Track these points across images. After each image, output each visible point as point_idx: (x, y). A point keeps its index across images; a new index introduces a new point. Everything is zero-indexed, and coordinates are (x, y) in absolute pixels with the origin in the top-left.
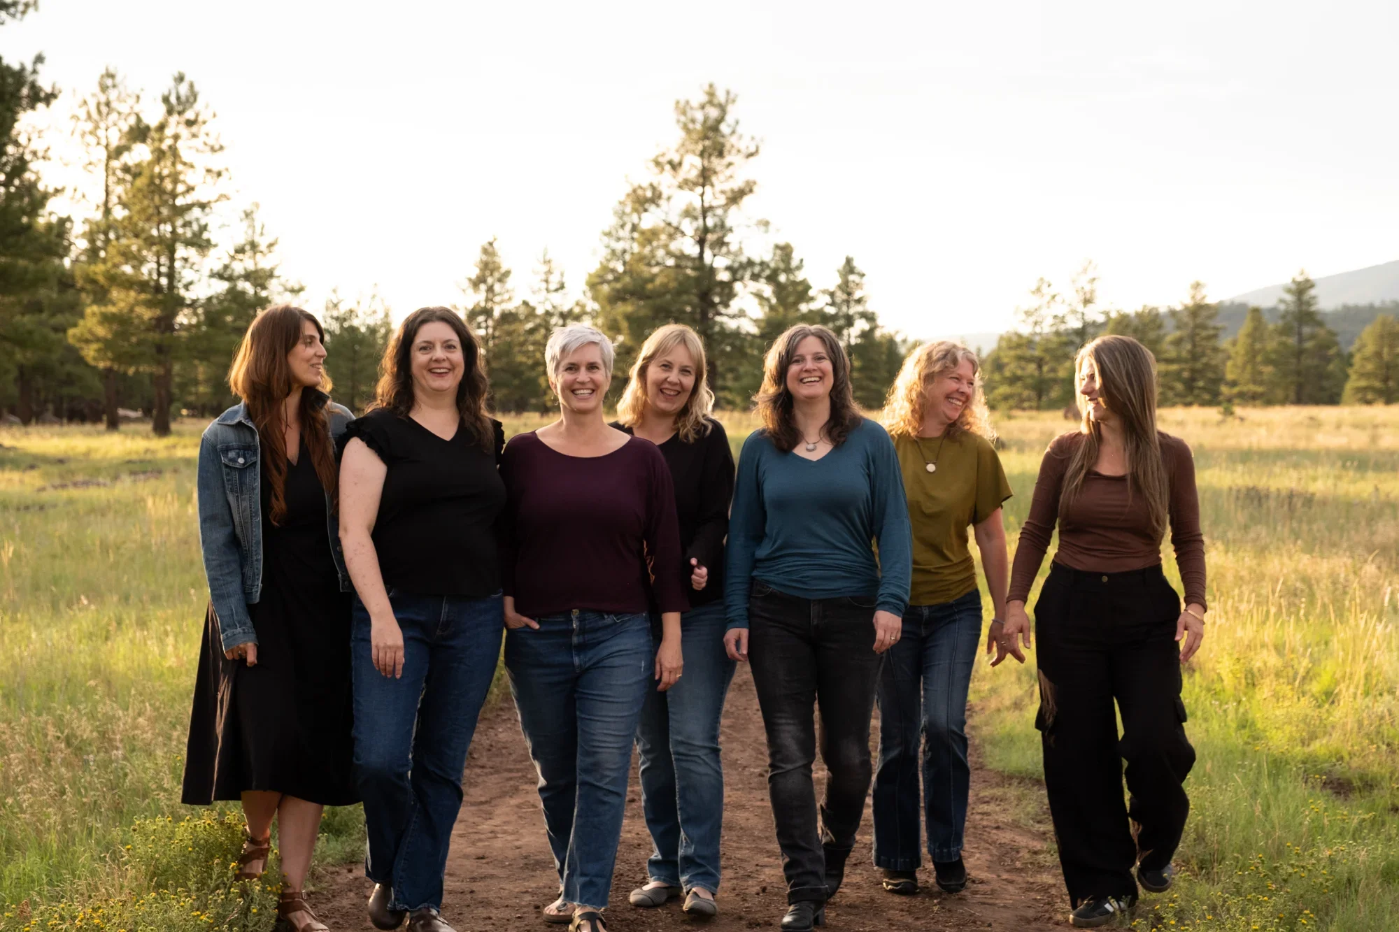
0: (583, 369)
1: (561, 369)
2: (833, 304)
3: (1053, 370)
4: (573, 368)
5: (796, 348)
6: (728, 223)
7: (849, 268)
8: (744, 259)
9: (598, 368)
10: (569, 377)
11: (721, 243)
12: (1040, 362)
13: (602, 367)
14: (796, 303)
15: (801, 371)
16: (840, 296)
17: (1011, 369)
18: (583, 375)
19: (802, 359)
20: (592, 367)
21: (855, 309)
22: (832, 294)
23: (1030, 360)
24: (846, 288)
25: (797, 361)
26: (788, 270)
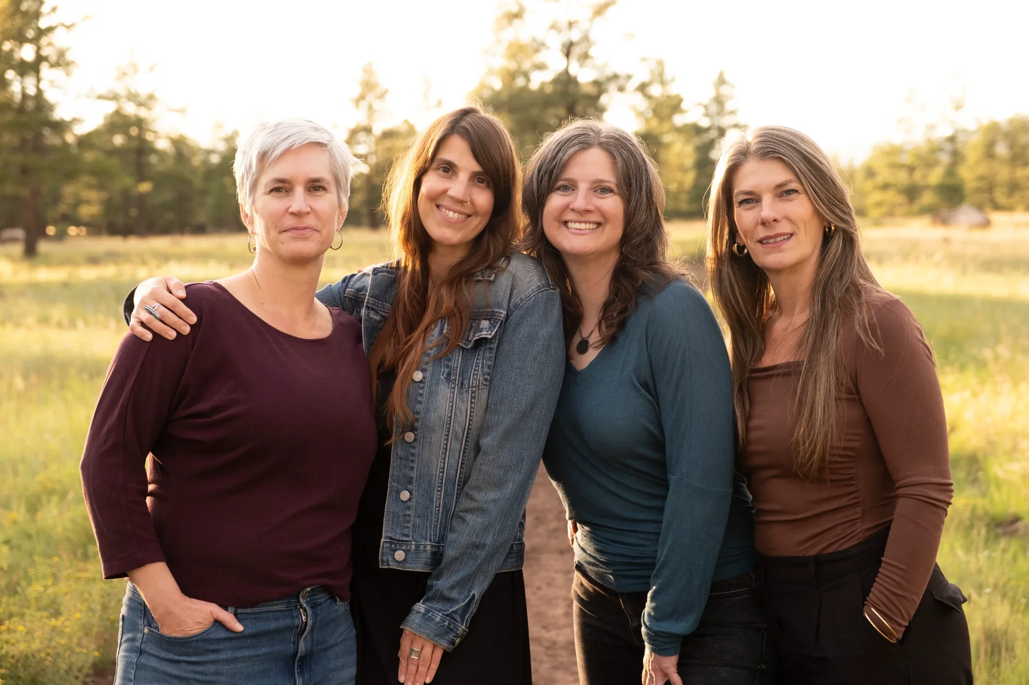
0: (299, 190)
1: (261, 189)
2: (707, 115)
3: (925, 176)
4: (282, 187)
5: (564, 166)
6: (593, 36)
7: (721, 81)
8: (609, 72)
9: (324, 189)
10: (276, 204)
11: (585, 56)
12: (911, 169)
13: (332, 188)
14: (670, 117)
15: (566, 208)
16: (713, 108)
17: (884, 175)
18: (299, 200)
19: (571, 187)
20: (315, 186)
21: (726, 121)
22: (706, 107)
23: (902, 166)
24: (719, 101)
25: (565, 188)
26: (663, 83)
